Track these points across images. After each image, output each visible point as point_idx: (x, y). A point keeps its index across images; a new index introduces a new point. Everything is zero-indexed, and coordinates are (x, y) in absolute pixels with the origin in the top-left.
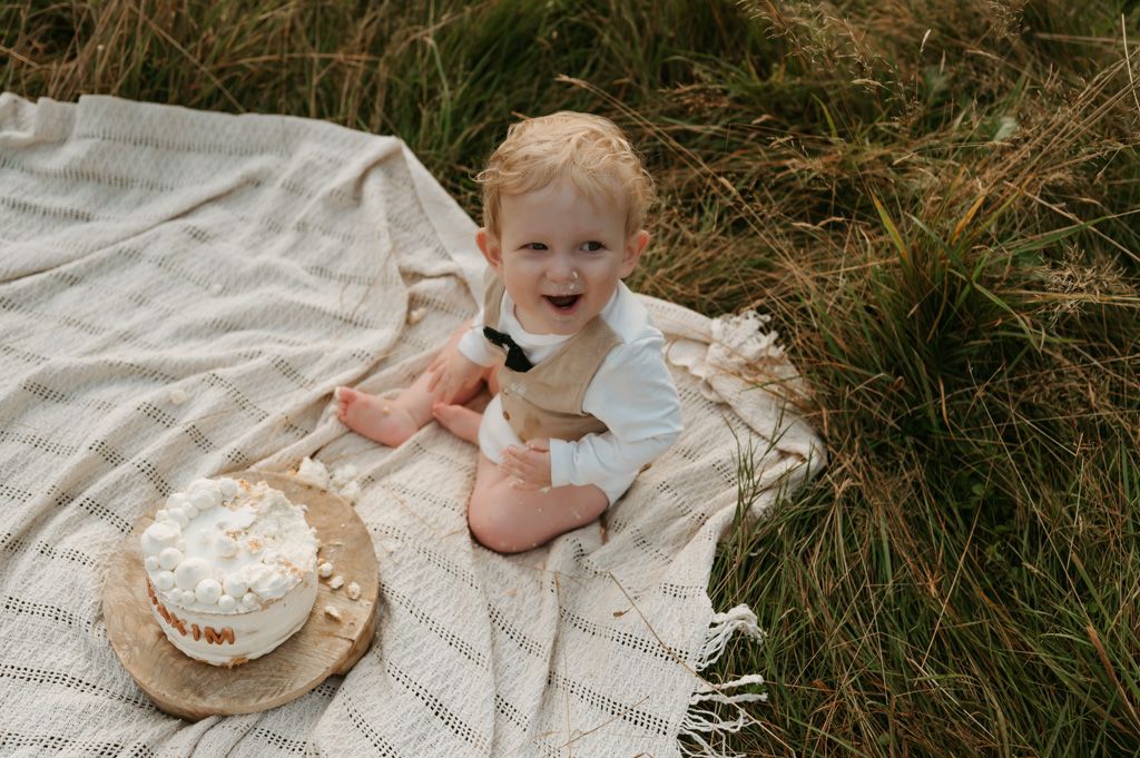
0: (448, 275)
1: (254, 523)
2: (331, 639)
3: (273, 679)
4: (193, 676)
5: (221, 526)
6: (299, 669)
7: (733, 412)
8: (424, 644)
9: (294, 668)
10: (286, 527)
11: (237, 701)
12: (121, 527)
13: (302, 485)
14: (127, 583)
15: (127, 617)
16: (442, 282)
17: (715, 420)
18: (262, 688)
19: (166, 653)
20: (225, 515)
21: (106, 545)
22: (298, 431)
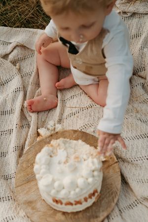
0: (15, 48)
1: (67, 153)
2: (111, 167)
3: (110, 193)
4: (88, 214)
5: (59, 163)
6: (113, 183)
7: (137, 14)
8: (132, 145)
9: (112, 184)
10: (73, 147)
11: (109, 208)
12: (7, 199)
13: (49, 137)
14: (34, 211)
15: (48, 219)
16: (15, 51)
17: (135, 20)
18: (111, 198)
19: (72, 217)
20: (56, 159)
21: (10, 208)
22: (24, 126)
